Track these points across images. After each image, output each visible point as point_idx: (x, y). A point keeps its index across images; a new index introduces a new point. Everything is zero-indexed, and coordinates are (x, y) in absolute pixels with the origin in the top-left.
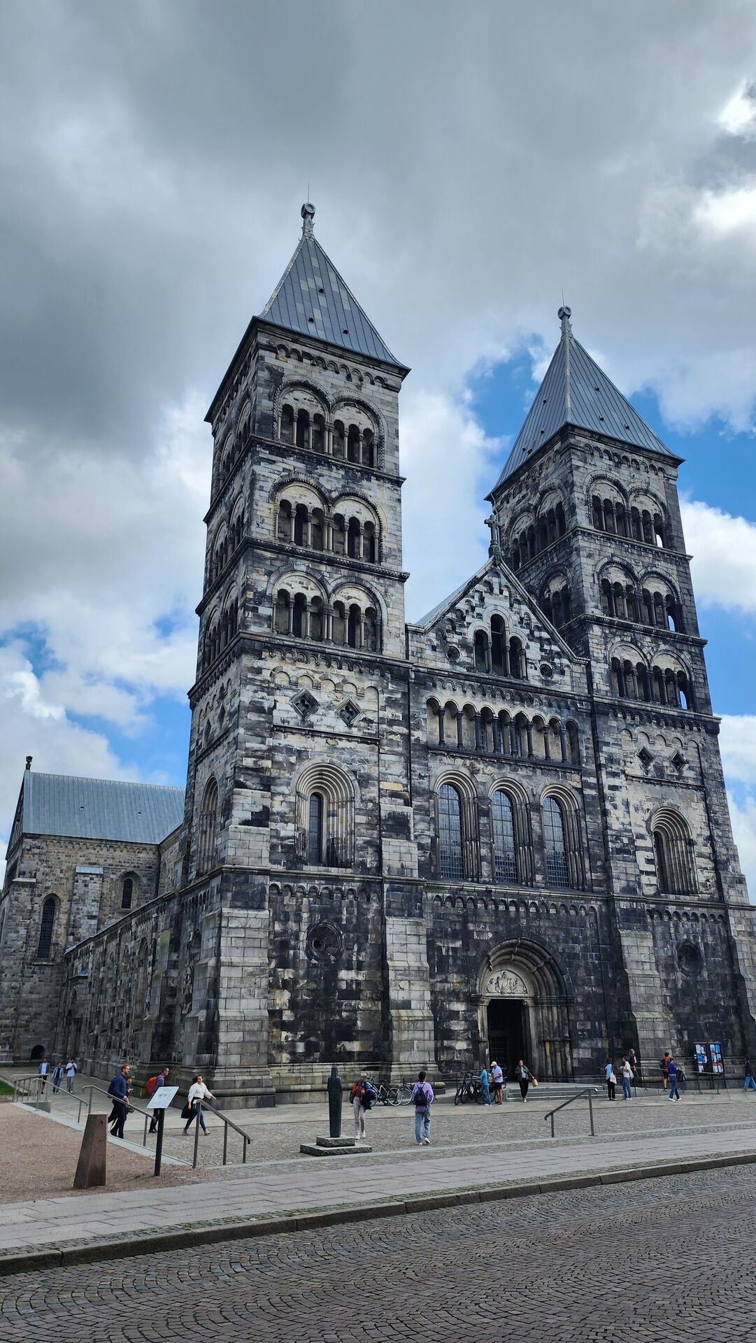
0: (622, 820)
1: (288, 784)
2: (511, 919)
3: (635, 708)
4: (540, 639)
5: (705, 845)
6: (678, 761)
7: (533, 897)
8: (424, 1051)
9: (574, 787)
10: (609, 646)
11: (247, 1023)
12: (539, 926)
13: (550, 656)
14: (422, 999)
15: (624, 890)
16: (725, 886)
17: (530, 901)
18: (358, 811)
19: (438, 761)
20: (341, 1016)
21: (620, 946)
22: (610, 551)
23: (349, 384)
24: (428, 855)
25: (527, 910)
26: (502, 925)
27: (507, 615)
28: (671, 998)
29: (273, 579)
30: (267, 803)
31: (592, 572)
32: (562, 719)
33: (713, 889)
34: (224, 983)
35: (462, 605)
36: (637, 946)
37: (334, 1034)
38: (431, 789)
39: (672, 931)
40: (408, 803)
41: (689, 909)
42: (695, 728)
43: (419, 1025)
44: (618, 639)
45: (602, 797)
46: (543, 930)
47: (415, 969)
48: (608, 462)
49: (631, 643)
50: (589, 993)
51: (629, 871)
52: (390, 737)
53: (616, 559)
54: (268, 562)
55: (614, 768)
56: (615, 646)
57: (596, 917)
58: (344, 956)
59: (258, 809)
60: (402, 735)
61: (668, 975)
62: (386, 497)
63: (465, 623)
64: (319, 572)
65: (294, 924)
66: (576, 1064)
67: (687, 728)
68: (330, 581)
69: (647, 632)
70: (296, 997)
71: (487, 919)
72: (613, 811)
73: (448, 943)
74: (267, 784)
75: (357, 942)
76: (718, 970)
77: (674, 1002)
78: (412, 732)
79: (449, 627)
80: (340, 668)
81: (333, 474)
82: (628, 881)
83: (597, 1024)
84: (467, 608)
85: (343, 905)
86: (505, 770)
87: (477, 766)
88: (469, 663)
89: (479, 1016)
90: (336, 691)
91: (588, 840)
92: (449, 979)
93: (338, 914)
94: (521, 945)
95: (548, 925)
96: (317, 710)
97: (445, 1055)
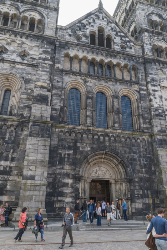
0: (158, 103)
2: (101, 142)
3: (164, 61)
4: (121, 36)
7: (113, 133)
8: (38, 201)
9: (135, 90)
10: (152, 40)
12: (116, 146)
13: (125, 42)
14: (42, 175)
15: (159, 131)
17: (111, 135)
18: (23, 93)
19: (68, 77)
21: (157, 155)
22: (152, 9)
24: (58, 113)
25: (110, 139)
26: (96, 145)
27: (106, 27)
31: (144, 15)
32: (130, 64)
35: (84, 22)
38: (63, 87)
40: (48, 91)
43: (37, 188)
44: (156, 38)
45: (150, 94)
46: (117, 148)
47: (40, 160)
49: (162, 39)
50: (141, 177)
51: (162, 123)
52: (43, 65)
53: (155, 12)
55: (155, 83)
56: (154, 40)
57: (145, 143)
58: (4, 155)
60: (49, 64)
63: (86, 28)
64: (17, 5)
66: (134, 211)
68: (21, 8)
71: (88, 142)
72: (154, 100)
73: (65, 151)
75: (13, 148)
78: (56, 64)
79: (78, 29)
80: (21, 38)
82: (162, 128)
83: (146, 191)
84: (87, 23)
85: (7, 131)
86: (101, 82)
87: (88, 79)
88: (86, 42)
89: (81, 186)
90: (18, 46)
91: (142, 111)
92: (64, 168)
93: (4, 135)
94: (106, 154)
95: (120, 145)
96: (7, 53)
97: (59, 204)
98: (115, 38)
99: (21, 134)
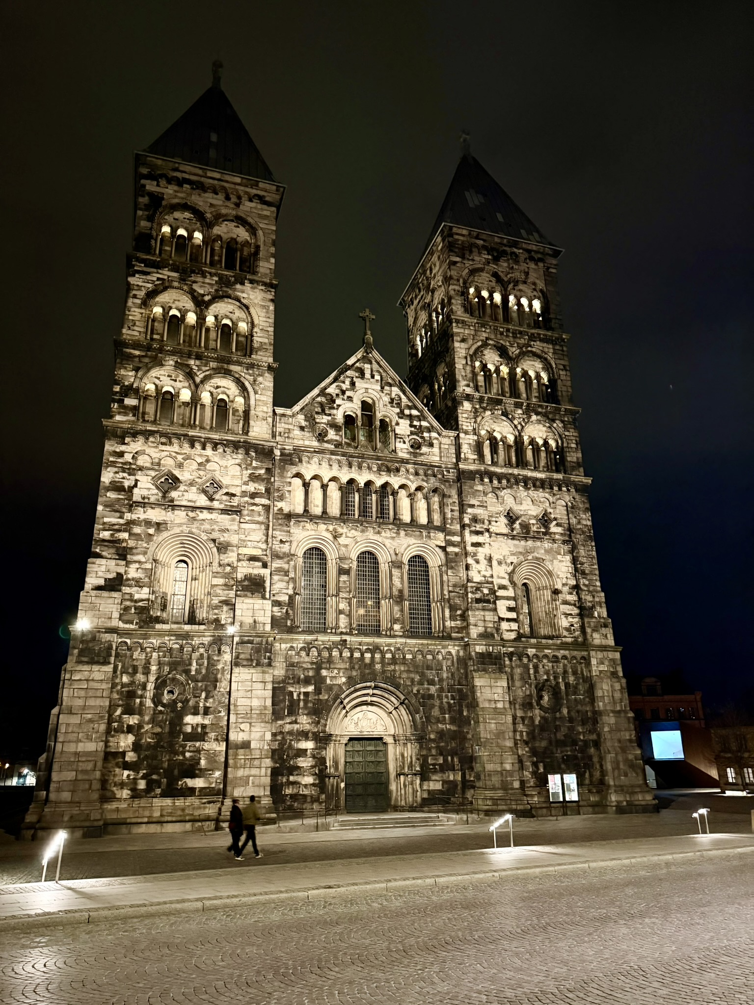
0: (483, 573)
1: (145, 553)
2: (366, 665)
3: (502, 473)
4: (411, 417)
5: (571, 593)
6: (545, 520)
7: (389, 645)
8: (259, 786)
9: (437, 546)
10: (479, 419)
11: (80, 764)
12: (394, 671)
13: (420, 430)
14: (262, 739)
15: (480, 636)
16: (589, 630)
17: (386, 648)
18: (215, 574)
19: (301, 528)
20: (184, 756)
21: (473, 686)
22: (485, 335)
23: (228, 204)
24: (284, 611)
25: (383, 657)
26: (357, 670)
27: (378, 396)
28: (528, 733)
29: (140, 374)
30: (122, 570)
31: (464, 355)
32: (428, 485)
33: (577, 633)
34: (63, 729)
35: (332, 389)
36: (491, 687)
37: (176, 772)
38: (292, 552)
39: (532, 671)
40: (265, 566)
41: (550, 651)
42: (564, 489)
43: (256, 763)
44: (488, 413)
45: (466, 554)
46: (397, 674)
47: (258, 712)
48: (486, 257)
49: (503, 414)
50: (443, 730)
51: (487, 618)
52: (251, 508)
53: (491, 342)
54: (137, 359)
55: (478, 527)
56: (485, 420)
57: (453, 661)
58: (191, 703)
59: (112, 576)
60: (263, 505)
61: (525, 712)
62: (259, 298)
63: (335, 405)
64: (188, 366)
65: (142, 676)
66: (425, 795)
67: (556, 488)
68: (198, 373)
69: (518, 405)
70: (141, 740)
71: (342, 666)
72: (474, 565)
73: (300, 688)
74: (123, 554)
75: (206, 690)
76: (579, 707)
77: (530, 736)
78: (275, 503)
79: (319, 410)
80: (204, 449)
81: (207, 281)
82: (486, 628)
83: (449, 758)
84: (338, 391)
85: (193, 657)
86: (368, 534)
87: (340, 530)
88: (336, 441)
89: (329, 754)
90: (199, 469)
91: (450, 592)
92: (298, 721)
93: (187, 666)
94: (376, 687)
95: (402, 669)
96: (179, 487)
97: (291, 789)
98: (397, 424)
99: (218, 661)
